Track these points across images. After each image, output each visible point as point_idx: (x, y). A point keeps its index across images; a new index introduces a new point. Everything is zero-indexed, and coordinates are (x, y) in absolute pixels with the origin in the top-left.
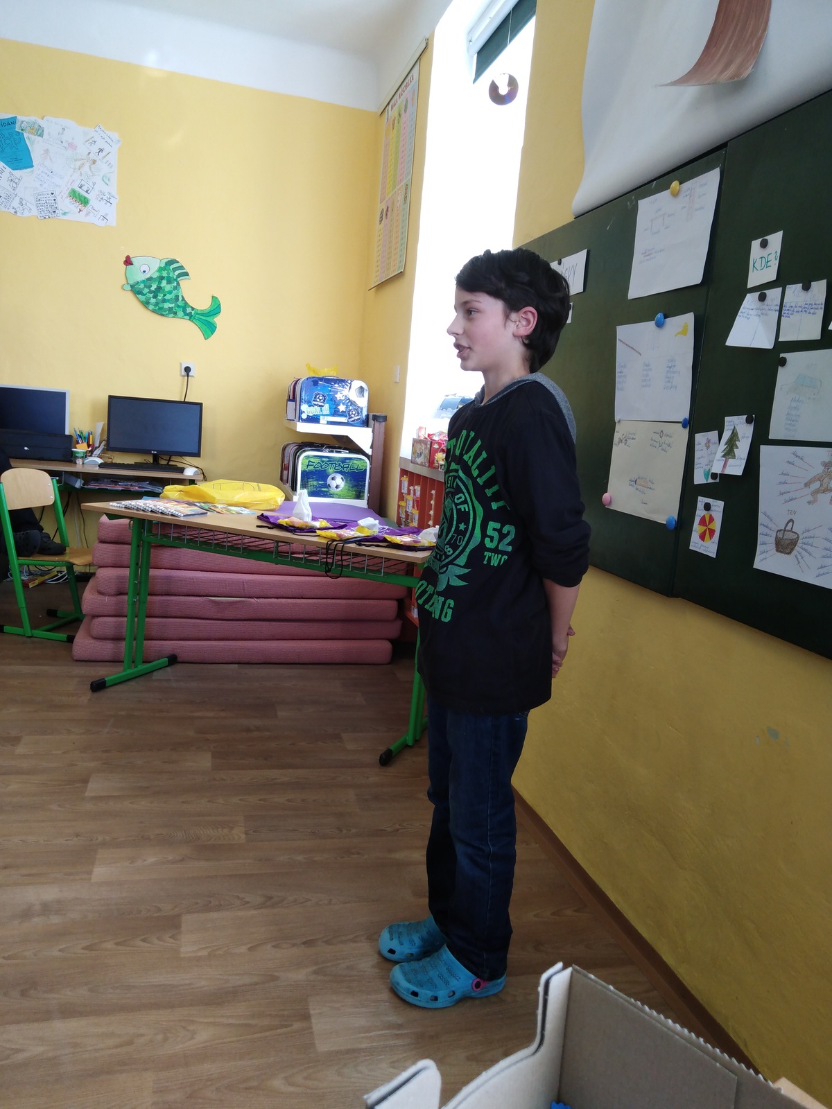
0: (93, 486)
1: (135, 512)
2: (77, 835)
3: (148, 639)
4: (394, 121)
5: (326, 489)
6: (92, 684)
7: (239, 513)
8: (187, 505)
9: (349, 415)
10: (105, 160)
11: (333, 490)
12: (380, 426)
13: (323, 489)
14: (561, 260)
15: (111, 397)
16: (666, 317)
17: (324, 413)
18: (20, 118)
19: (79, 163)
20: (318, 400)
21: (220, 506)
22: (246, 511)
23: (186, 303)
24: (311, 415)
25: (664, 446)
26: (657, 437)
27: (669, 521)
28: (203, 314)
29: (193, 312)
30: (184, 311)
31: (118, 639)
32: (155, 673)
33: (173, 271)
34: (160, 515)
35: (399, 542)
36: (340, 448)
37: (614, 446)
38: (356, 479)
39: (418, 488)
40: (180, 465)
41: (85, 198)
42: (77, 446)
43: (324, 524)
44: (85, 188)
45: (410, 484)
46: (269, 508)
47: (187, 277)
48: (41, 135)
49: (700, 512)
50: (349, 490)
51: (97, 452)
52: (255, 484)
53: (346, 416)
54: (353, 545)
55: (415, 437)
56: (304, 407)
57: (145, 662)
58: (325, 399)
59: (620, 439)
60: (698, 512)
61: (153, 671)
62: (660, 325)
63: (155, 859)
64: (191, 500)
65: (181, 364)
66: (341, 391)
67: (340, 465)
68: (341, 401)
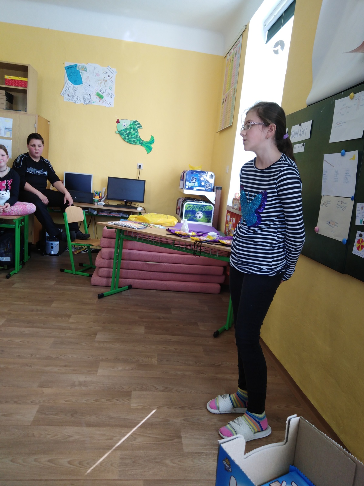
0: (101, 214)
1: (118, 226)
2: (92, 356)
3: (120, 278)
4: (231, 60)
5: (195, 218)
6: (98, 295)
7: (159, 228)
8: (138, 224)
9: (206, 187)
10: (110, 80)
11: (198, 218)
12: (219, 192)
13: (194, 218)
14: (300, 124)
15: (109, 178)
16: (346, 151)
17: (195, 185)
18: (78, 64)
19: (100, 82)
20: (193, 180)
21: (152, 225)
22: (162, 227)
23: (140, 138)
24: (190, 186)
25: (343, 208)
26: (340, 204)
27: (344, 241)
28: (147, 143)
29: (143, 142)
30: (140, 142)
31: (108, 277)
32: (123, 292)
33: (136, 125)
34: (128, 228)
35: (225, 243)
36: (201, 201)
37: (321, 206)
38: (208, 214)
39: (234, 219)
40: (135, 206)
41: (102, 96)
42: (95, 197)
43: (193, 234)
44: (102, 92)
45: (231, 217)
46: (171, 226)
47: (141, 128)
48: (86, 71)
49: (358, 237)
50: (205, 219)
51: (103, 200)
52: (165, 216)
53: (205, 187)
54: (205, 244)
55: (234, 197)
56: (187, 183)
57: (119, 287)
58: (196, 180)
59: (323, 203)
60: (356, 237)
61: (122, 291)
62: (343, 155)
63: (122, 368)
64: (140, 222)
65: (137, 164)
66: (203, 176)
67: (201, 208)
68: (203, 181)
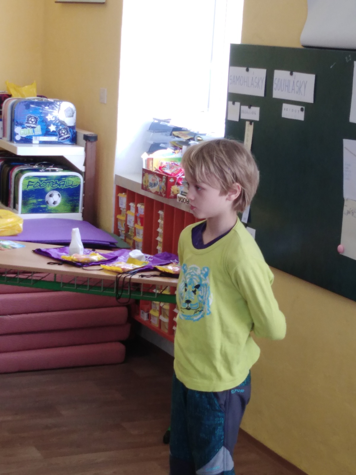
5: (44, 206)
9: (60, 134)
11: (51, 206)
12: (91, 145)
13: (42, 206)
17: (36, 133)
20: (31, 122)
24: (24, 136)
36: (55, 167)
38: (71, 194)
45: (129, 200)
50: (65, 205)
53: (56, 135)
56: (17, 129)
58: (37, 121)
59: (348, 211)
66: (51, 113)
67: (56, 183)
68: (51, 122)
